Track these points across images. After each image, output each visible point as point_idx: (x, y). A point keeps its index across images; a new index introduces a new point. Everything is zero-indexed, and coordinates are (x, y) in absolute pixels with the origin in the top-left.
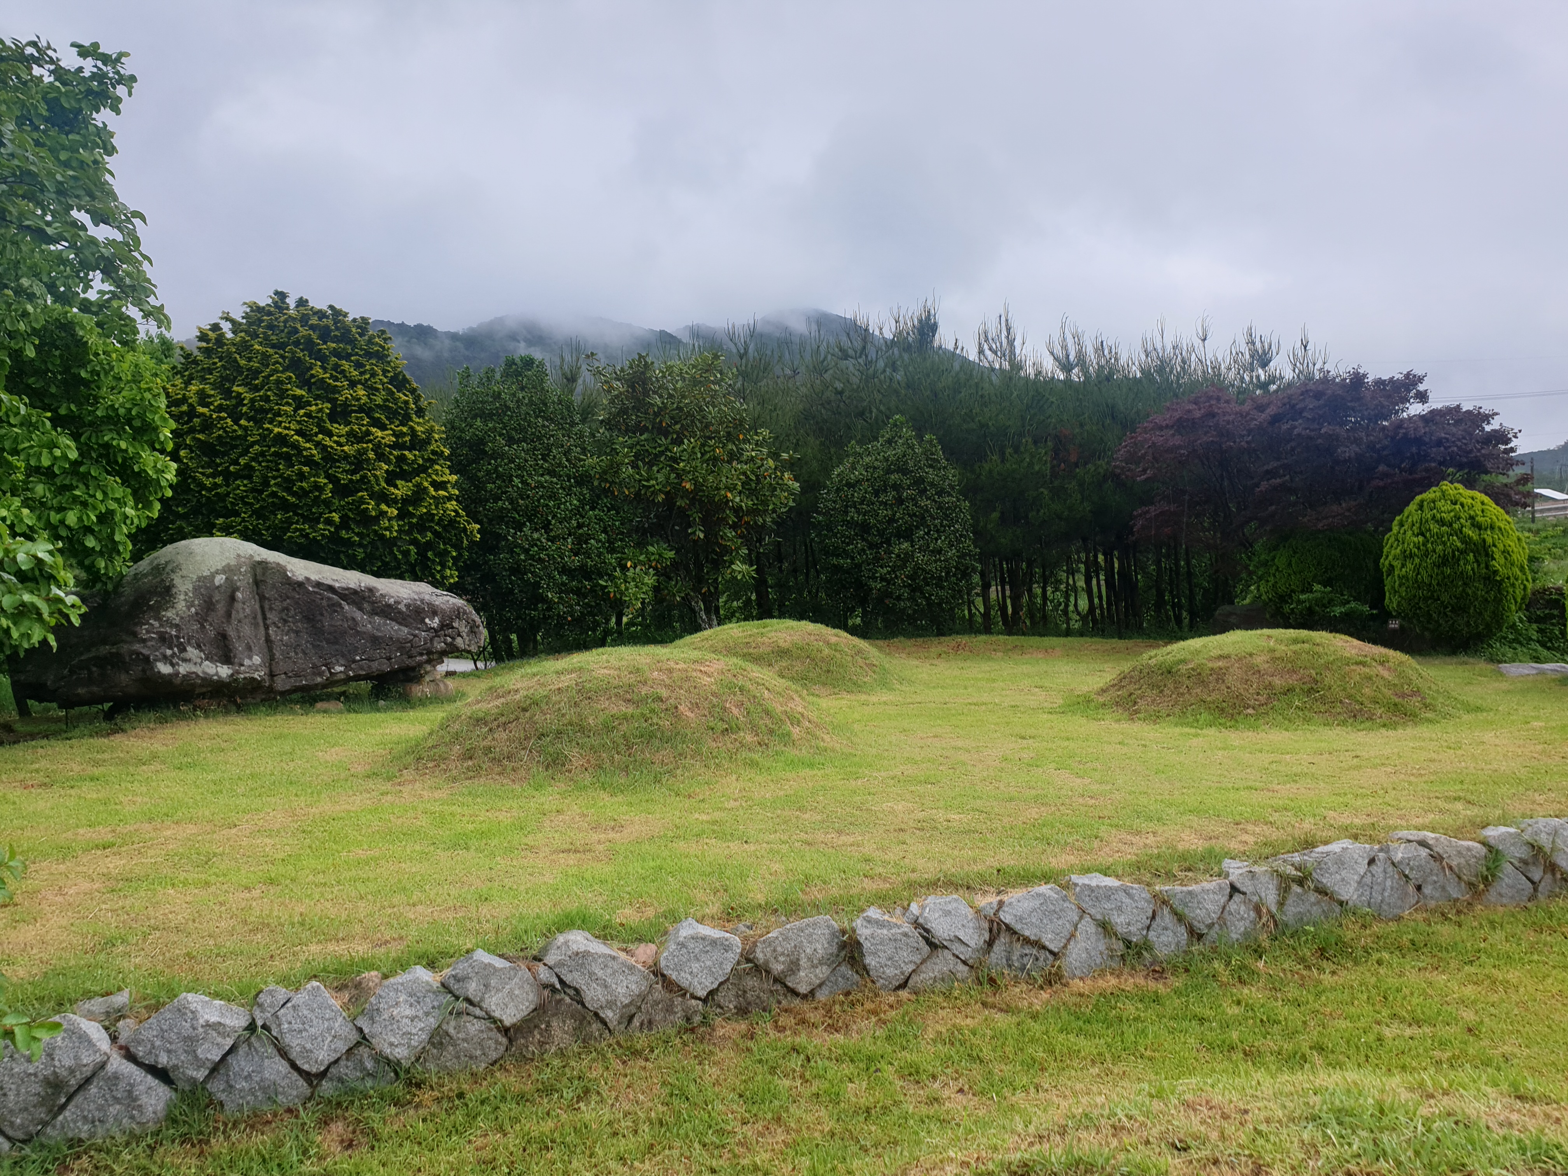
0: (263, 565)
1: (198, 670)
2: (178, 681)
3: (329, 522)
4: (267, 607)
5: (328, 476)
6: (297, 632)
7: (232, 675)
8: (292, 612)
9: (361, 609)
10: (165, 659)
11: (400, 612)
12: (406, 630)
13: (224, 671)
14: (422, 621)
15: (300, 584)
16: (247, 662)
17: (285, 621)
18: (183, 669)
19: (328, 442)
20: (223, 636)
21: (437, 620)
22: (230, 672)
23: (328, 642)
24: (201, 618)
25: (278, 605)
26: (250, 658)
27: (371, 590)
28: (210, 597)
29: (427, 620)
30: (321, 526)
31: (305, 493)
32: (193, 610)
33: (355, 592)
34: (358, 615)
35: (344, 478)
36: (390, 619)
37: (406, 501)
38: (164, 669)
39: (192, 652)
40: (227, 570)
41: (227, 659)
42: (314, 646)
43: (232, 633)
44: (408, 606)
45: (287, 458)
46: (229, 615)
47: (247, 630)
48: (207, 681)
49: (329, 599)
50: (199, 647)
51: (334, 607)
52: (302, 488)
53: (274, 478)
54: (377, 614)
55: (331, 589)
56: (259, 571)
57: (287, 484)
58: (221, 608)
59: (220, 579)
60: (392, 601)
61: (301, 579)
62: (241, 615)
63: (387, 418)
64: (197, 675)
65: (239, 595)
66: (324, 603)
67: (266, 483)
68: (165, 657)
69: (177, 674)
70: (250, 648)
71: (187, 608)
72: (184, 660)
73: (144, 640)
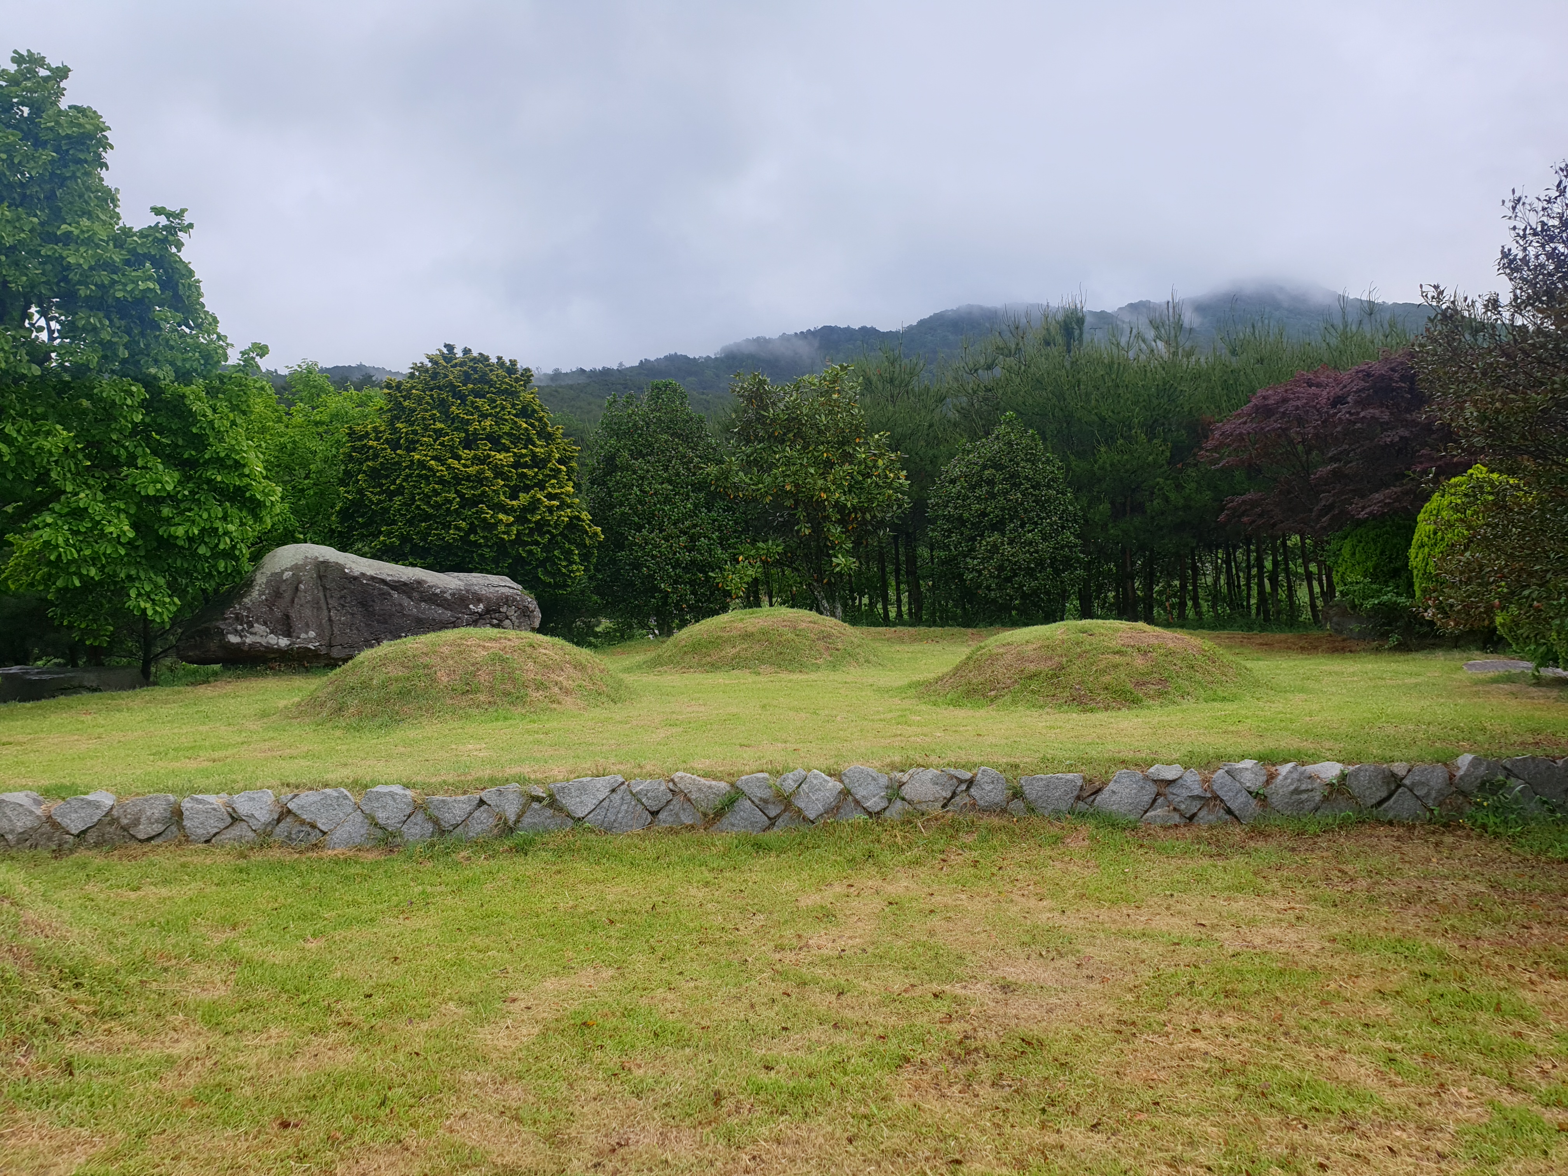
0: (325, 564)
1: (263, 641)
2: (246, 648)
3: (458, 528)
4: (328, 595)
5: (457, 492)
6: (352, 614)
7: (290, 645)
8: (348, 600)
9: (410, 598)
10: (236, 632)
11: (446, 600)
12: (449, 613)
13: (284, 642)
14: (467, 607)
15: (355, 578)
16: (303, 636)
17: (343, 606)
18: (249, 640)
19: (455, 463)
20: (287, 617)
21: (481, 606)
22: (288, 643)
23: (378, 621)
24: (270, 603)
25: (337, 594)
26: (307, 633)
27: (419, 583)
28: (278, 588)
29: (471, 606)
30: (451, 532)
31: (438, 506)
32: (264, 597)
33: (405, 584)
34: (406, 602)
35: (469, 493)
36: (438, 605)
37: (525, 509)
38: (234, 639)
39: (258, 627)
40: (295, 568)
41: (288, 634)
42: (367, 625)
43: (293, 615)
44: (453, 595)
45: (426, 478)
46: (293, 601)
47: (308, 612)
48: (269, 649)
49: (380, 589)
50: (265, 624)
51: (384, 595)
52: (436, 502)
53: (419, 494)
54: (424, 601)
55: (383, 581)
56: (322, 569)
57: (427, 498)
58: (287, 596)
59: (287, 575)
60: (438, 591)
61: (356, 574)
62: (303, 601)
63: (511, 442)
64: (261, 645)
65: (302, 586)
66: (376, 592)
67: (413, 500)
68: (236, 631)
69: (244, 643)
70: (307, 625)
71: (260, 595)
72: (251, 633)
73: (226, 619)
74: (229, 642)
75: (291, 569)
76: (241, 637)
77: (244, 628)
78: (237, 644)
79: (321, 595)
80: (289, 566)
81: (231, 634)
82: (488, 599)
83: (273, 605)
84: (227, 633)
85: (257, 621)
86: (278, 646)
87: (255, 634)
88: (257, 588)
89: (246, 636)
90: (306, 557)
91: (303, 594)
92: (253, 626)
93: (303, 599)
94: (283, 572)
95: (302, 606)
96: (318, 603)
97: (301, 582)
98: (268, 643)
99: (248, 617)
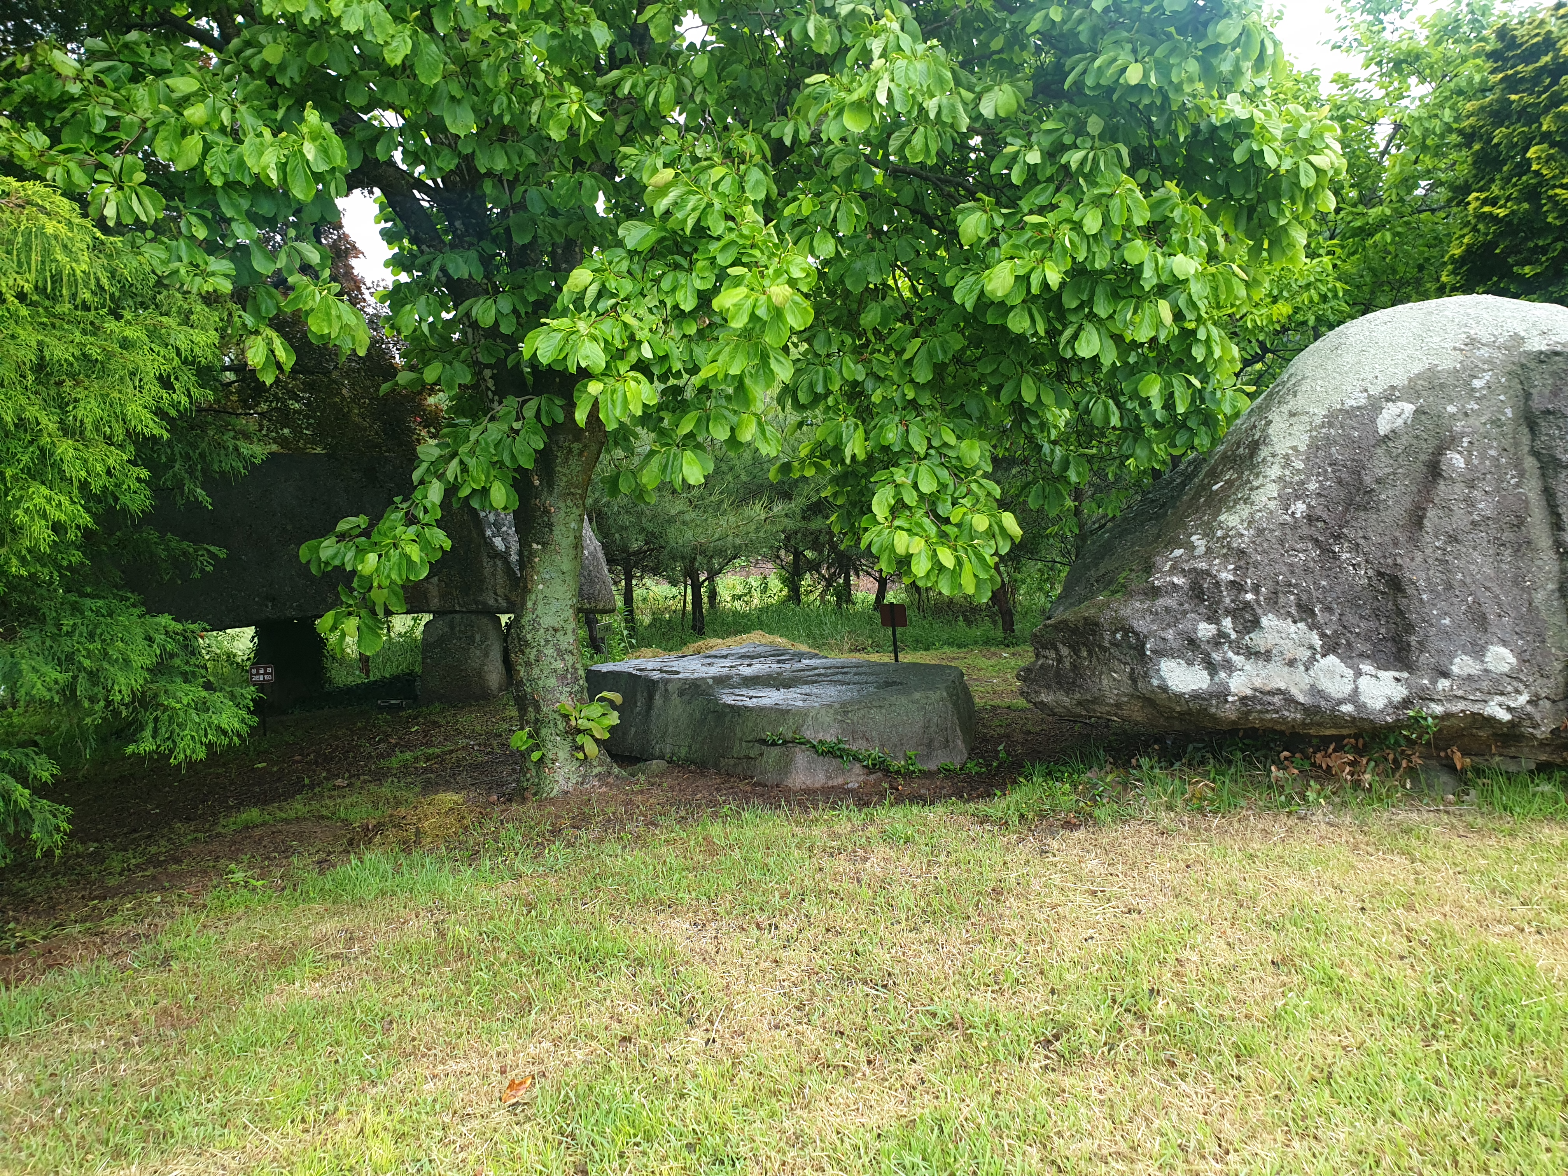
1: (1296, 683)
2: (1229, 712)
7: (1406, 703)
10: (1192, 649)
13: (1380, 689)
16: (1461, 664)
18: (1242, 680)
20: (1395, 584)
22: (1399, 693)
24: (1326, 531)
26: (1478, 651)
28: (1357, 470)
32: (1300, 508)
38: (1182, 677)
39: (1277, 630)
40: (1427, 386)
41: (1396, 653)
43: (1418, 576)
46: (1417, 520)
47: (1478, 563)
48: (1321, 716)
50: (1305, 612)
56: (1542, 380)
58: (1395, 499)
59: (1395, 415)
62: (1460, 518)
64: (1290, 700)
65: (1456, 460)
68: (1193, 642)
69: (1222, 695)
70: (1480, 621)
71: (1285, 503)
72: (1252, 654)
73: (1155, 592)
74: (1164, 689)
75: (1411, 391)
76: (1211, 668)
77: (1221, 634)
78: (1196, 696)
79: (1532, 490)
80: (1401, 380)
81: (1172, 654)
83: (1338, 537)
84: (1159, 653)
85: (1273, 603)
86: (1361, 707)
87: (1267, 656)
88: (1274, 472)
89: (1228, 666)
90: (1472, 342)
91: (1460, 489)
92: (1256, 623)
93: (1459, 509)
94: (1375, 406)
95: (1453, 539)
96: (1519, 524)
97: (1448, 442)
98: (1315, 691)
99: (1237, 586)
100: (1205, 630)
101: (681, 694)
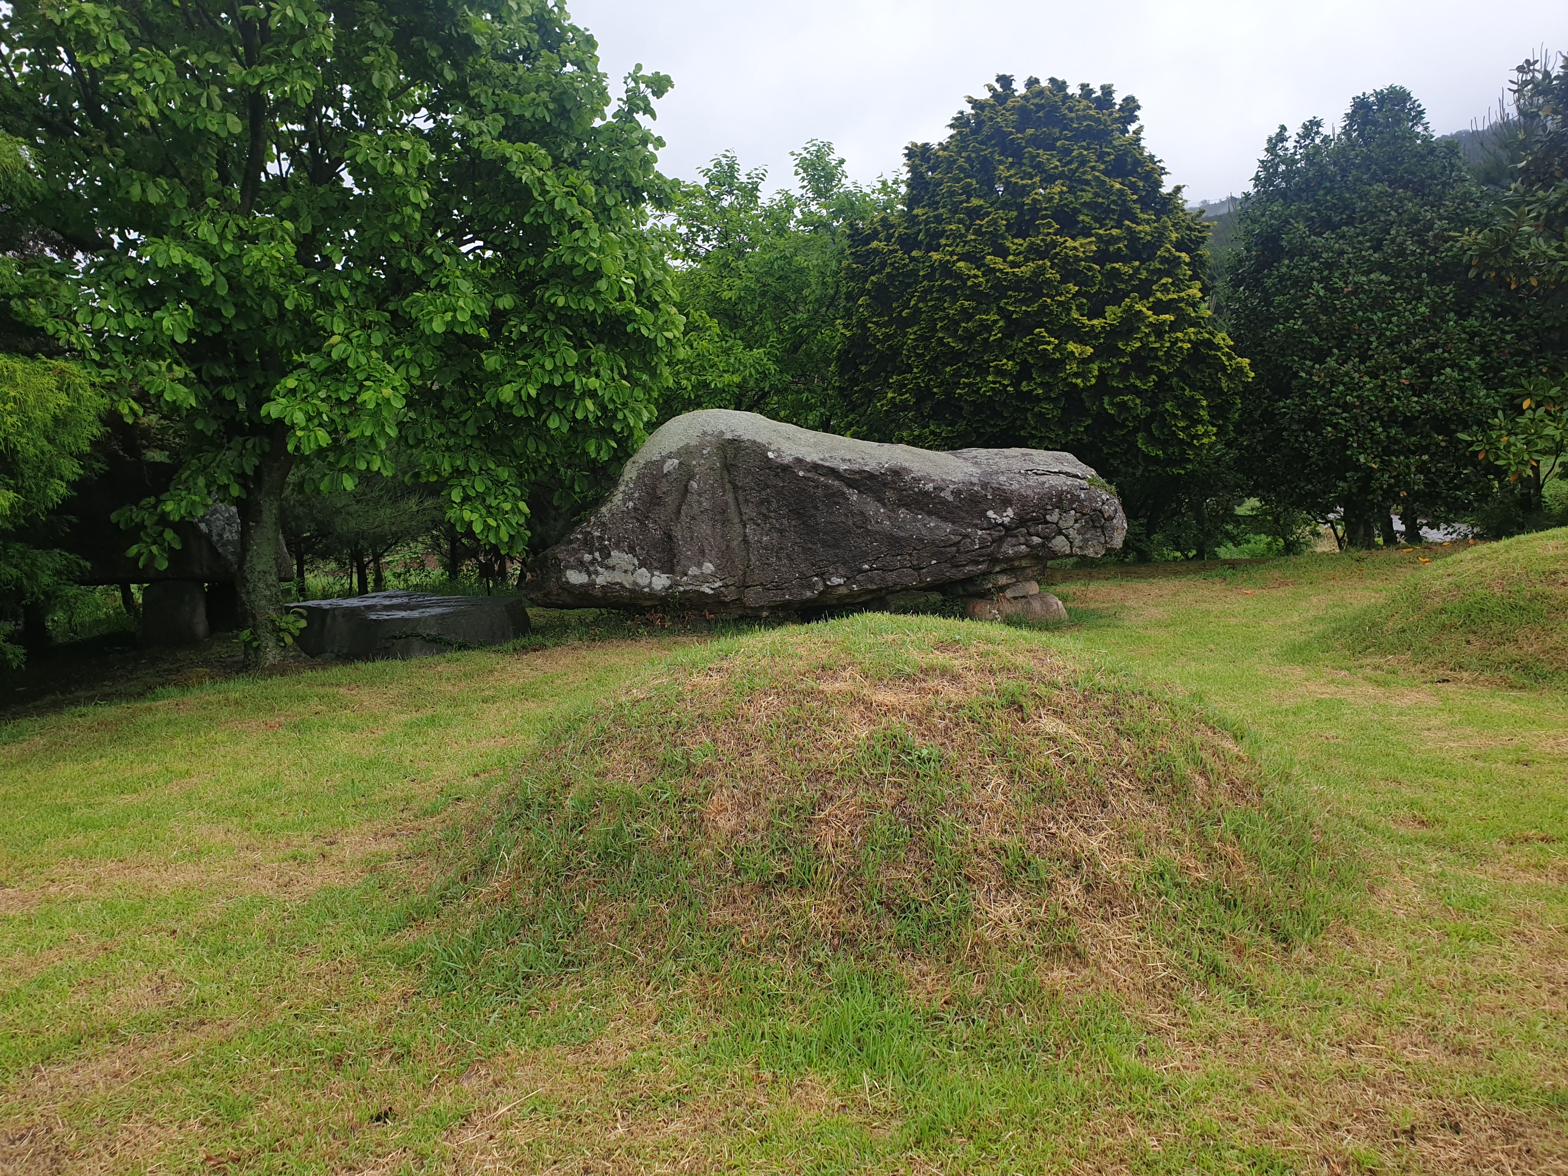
0: (735, 443)
1: (627, 581)
2: (596, 593)
3: (1001, 372)
4: (741, 498)
5: (1001, 311)
6: (781, 531)
7: (670, 587)
8: (774, 505)
9: (881, 500)
10: (581, 566)
11: (944, 502)
12: (948, 527)
13: (660, 581)
14: (983, 514)
15: (786, 468)
16: (693, 571)
17: (766, 517)
18: (602, 579)
19: (997, 262)
20: (669, 537)
21: (1010, 512)
22: (667, 583)
23: (824, 543)
24: (641, 515)
25: (754, 496)
26: (700, 565)
27: (897, 473)
28: (656, 488)
29: (990, 514)
30: (990, 378)
31: (969, 338)
32: (631, 504)
33: (871, 476)
34: (872, 508)
35: (1017, 311)
36: (930, 513)
37: (1113, 333)
38: (576, 577)
39: (618, 557)
40: (686, 453)
41: (669, 567)
42: (805, 550)
43: (677, 533)
44: (957, 493)
45: (952, 292)
46: (678, 511)
47: (704, 528)
48: (636, 593)
49: (827, 487)
50: (631, 550)
51: (834, 497)
52: (966, 330)
53: (942, 319)
54: (906, 506)
55: (833, 472)
56: (730, 453)
57: (952, 326)
58: (671, 500)
59: (671, 465)
60: (930, 486)
61: (787, 460)
62: (696, 509)
63: (1096, 219)
64: (624, 587)
65: (695, 485)
66: (820, 492)
68: (582, 563)
69: (593, 584)
70: (702, 552)
71: (624, 501)
72: (608, 568)
73: (571, 542)
74: (568, 582)
75: (678, 454)
76: (589, 574)
77: (594, 559)
78: (582, 585)
79: (729, 497)
80: (674, 450)
81: (572, 568)
82: (1023, 500)
83: (647, 518)
84: (567, 567)
85: (617, 546)
86: (652, 589)
87: (613, 568)
88: (622, 488)
89: (597, 573)
90: (705, 433)
91: (696, 497)
92: (609, 555)
93: (695, 506)
94: (663, 460)
95: (693, 518)
96: (724, 512)
97: (692, 477)
98: (635, 583)
99: (601, 538)
100: (587, 557)
101: (344, 616)
